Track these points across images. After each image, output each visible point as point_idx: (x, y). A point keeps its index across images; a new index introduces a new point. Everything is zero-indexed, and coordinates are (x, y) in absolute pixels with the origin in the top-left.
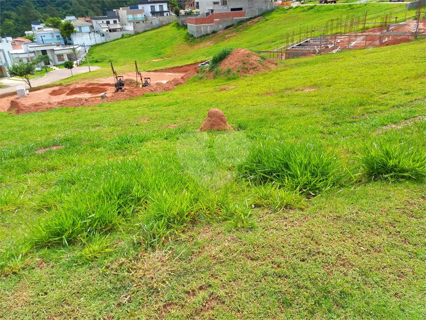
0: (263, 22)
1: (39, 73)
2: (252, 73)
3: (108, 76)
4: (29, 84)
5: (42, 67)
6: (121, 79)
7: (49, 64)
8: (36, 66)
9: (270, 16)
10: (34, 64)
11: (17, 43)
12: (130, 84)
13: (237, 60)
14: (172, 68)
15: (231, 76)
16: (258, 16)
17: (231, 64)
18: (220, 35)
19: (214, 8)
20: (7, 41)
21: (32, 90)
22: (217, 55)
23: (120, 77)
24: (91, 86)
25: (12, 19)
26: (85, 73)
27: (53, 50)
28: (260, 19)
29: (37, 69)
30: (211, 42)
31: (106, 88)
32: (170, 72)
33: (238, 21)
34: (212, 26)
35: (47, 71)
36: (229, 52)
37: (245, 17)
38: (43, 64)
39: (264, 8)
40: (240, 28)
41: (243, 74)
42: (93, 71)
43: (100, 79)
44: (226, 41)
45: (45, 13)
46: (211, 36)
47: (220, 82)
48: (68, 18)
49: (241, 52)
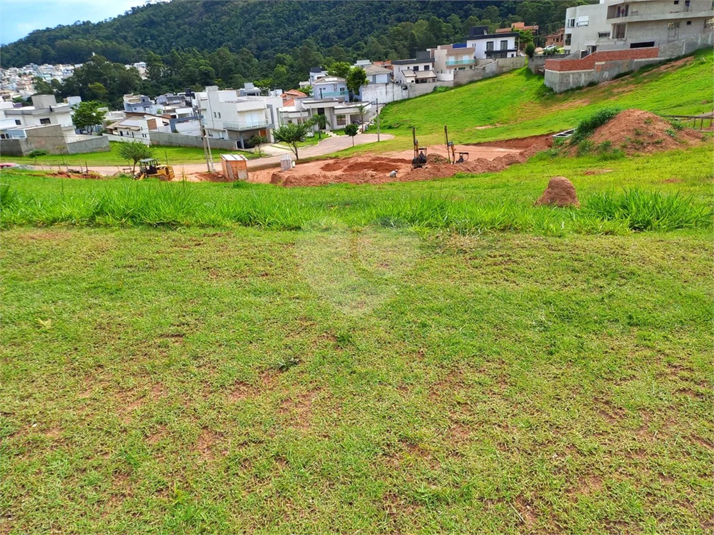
0: (692, 67)
1: (310, 140)
2: (650, 152)
3: (404, 149)
4: (297, 155)
5: (316, 132)
6: (424, 153)
7: (325, 128)
8: (308, 130)
9: (709, 57)
10: (306, 126)
11: (288, 98)
12: (436, 162)
13: (625, 128)
14: (507, 141)
15: (609, 153)
16: (685, 56)
17: (612, 134)
18: (603, 89)
19: (598, 44)
20: (276, 95)
21: (299, 162)
22: (589, 119)
23: (423, 149)
24: (378, 162)
25: (285, 64)
26: (371, 144)
27: (333, 108)
28: (687, 61)
29: (309, 134)
30: (584, 100)
31: (398, 166)
32: (502, 147)
33: (642, 65)
34: (589, 73)
35: (320, 138)
36: (612, 114)
37: (657, 59)
38: (317, 127)
39: (699, 41)
40: (645, 78)
41: (632, 151)
42: (384, 142)
43: (390, 153)
44: (612, 100)
45: (329, 56)
46: (585, 90)
47: (586, 162)
48: (360, 63)
49: (635, 114)
